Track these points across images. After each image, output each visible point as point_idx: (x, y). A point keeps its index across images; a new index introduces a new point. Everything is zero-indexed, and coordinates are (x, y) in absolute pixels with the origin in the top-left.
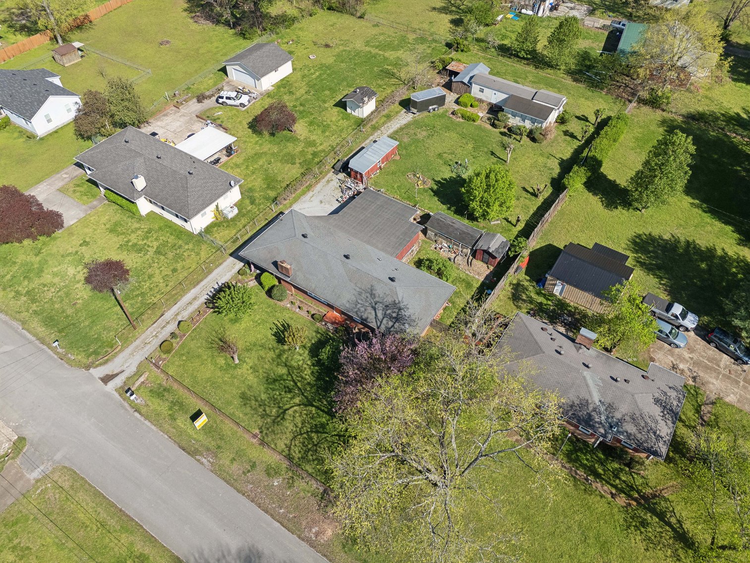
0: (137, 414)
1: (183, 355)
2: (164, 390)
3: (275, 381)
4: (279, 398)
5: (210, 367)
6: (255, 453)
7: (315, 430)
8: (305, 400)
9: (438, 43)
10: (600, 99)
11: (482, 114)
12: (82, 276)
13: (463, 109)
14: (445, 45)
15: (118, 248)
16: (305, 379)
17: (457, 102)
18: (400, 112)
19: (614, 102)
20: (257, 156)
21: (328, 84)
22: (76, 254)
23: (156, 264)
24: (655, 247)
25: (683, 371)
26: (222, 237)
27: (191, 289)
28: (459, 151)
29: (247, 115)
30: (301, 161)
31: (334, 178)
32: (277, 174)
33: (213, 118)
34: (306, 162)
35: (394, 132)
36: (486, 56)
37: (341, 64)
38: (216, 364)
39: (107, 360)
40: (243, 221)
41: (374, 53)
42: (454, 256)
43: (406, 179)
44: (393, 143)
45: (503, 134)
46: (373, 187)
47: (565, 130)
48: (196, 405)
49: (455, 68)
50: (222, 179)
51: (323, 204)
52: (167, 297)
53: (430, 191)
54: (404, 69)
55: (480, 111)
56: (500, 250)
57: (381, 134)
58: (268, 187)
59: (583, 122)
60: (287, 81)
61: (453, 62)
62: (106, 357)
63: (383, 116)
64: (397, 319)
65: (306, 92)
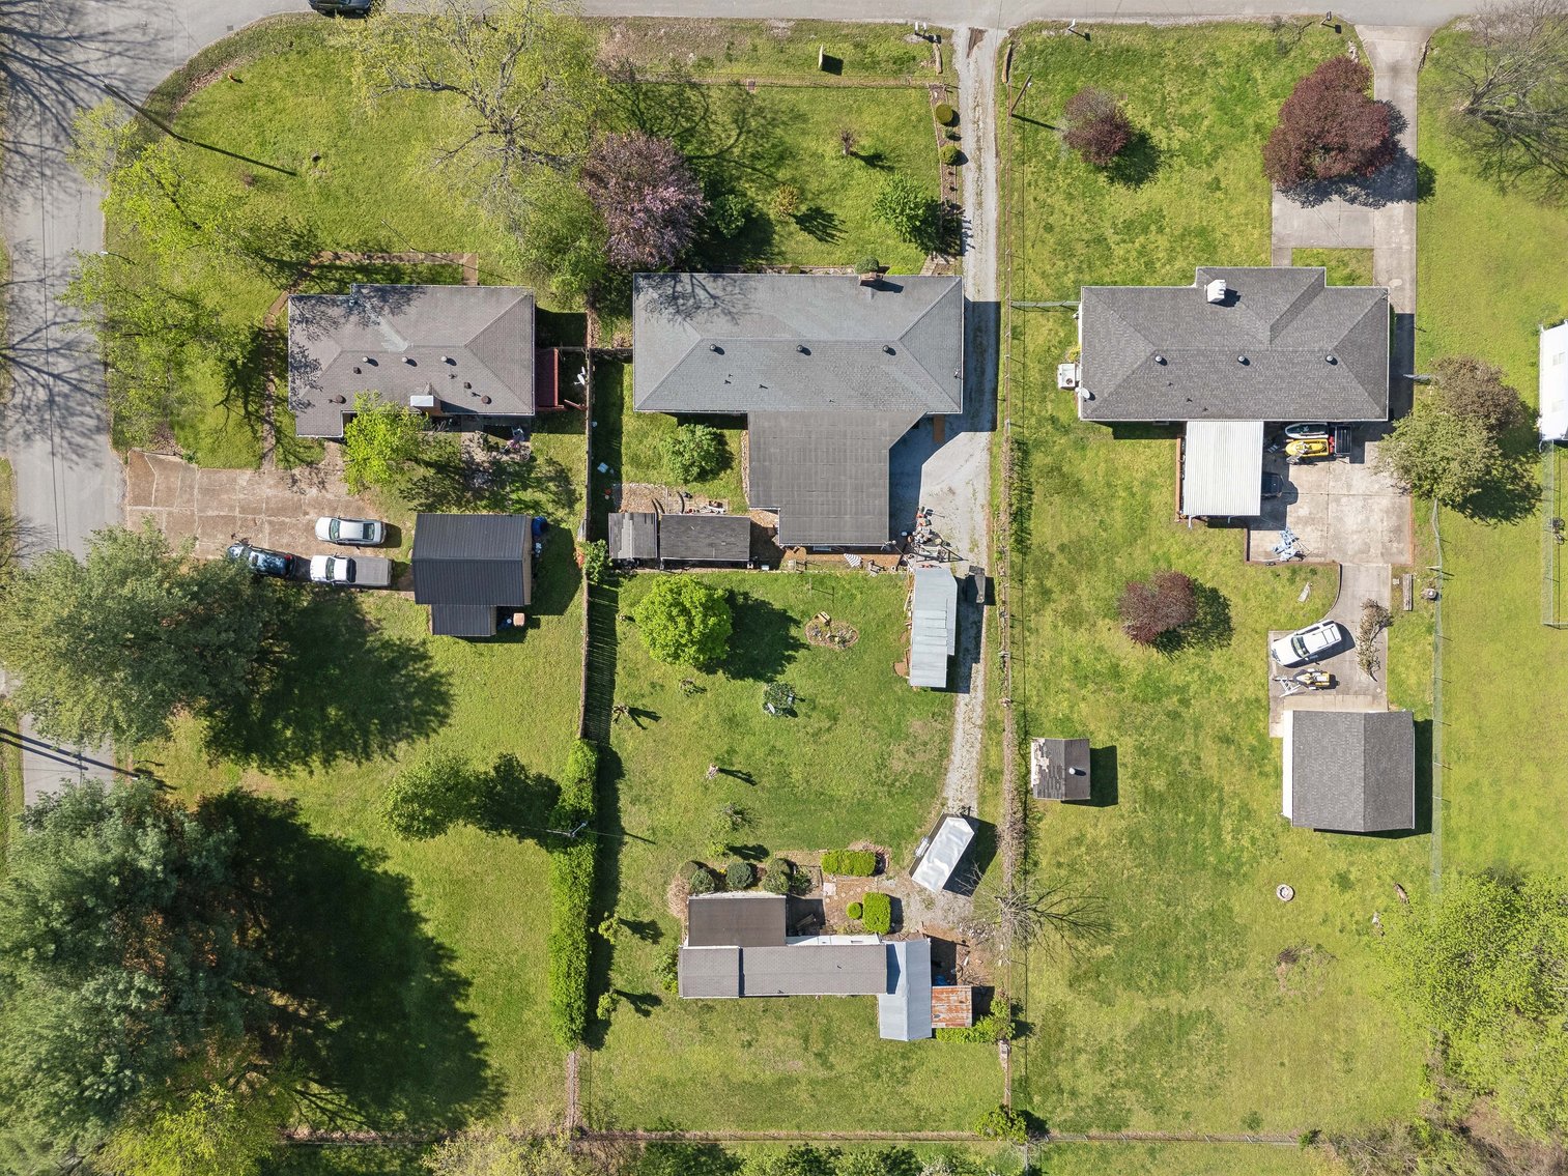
0: (901, 21)
1: (919, 121)
2: (900, 70)
3: (782, 158)
4: (760, 142)
5: (872, 127)
6: (737, 70)
7: (691, 132)
8: (727, 157)
9: (1065, 1121)
10: (638, 1101)
11: (827, 891)
12: (1159, 137)
13: (870, 888)
14: (1044, 1122)
15: (1161, 210)
16: (747, 181)
17: (895, 903)
18: (979, 804)
19: (608, 1106)
20: (1138, 529)
21: (1180, 815)
22: (1206, 161)
23: (1083, 220)
24: (412, 710)
25: (311, 485)
26: (1039, 326)
27: (999, 216)
28: (808, 750)
29: (1250, 621)
30: (1055, 563)
31: (971, 556)
32: (1070, 507)
33: (1303, 576)
34: (1045, 565)
35: (952, 735)
36: (935, 1133)
37: (1207, 905)
38: (868, 134)
39: (1001, 56)
40: (1034, 375)
41: (1173, 992)
42: (687, 509)
43: (853, 623)
44: (918, 677)
45: (761, 852)
46: (893, 572)
47: (661, 939)
48: (847, 78)
49: (953, 998)
50: (1111, 394)
51: (946, 490)
52: (1018, 184)
53: (797, 617)
54: (1066, 963)
55: (836, 898)
56: (616, 529)
57: (970, 718)
58: (1059, 469)
59: (640, 992)
60: (1267, 775)
61: (970, 1020)
62: (1008, 58)
63: (1002, 772)
64: (674, 298)
65: (1199, 758)
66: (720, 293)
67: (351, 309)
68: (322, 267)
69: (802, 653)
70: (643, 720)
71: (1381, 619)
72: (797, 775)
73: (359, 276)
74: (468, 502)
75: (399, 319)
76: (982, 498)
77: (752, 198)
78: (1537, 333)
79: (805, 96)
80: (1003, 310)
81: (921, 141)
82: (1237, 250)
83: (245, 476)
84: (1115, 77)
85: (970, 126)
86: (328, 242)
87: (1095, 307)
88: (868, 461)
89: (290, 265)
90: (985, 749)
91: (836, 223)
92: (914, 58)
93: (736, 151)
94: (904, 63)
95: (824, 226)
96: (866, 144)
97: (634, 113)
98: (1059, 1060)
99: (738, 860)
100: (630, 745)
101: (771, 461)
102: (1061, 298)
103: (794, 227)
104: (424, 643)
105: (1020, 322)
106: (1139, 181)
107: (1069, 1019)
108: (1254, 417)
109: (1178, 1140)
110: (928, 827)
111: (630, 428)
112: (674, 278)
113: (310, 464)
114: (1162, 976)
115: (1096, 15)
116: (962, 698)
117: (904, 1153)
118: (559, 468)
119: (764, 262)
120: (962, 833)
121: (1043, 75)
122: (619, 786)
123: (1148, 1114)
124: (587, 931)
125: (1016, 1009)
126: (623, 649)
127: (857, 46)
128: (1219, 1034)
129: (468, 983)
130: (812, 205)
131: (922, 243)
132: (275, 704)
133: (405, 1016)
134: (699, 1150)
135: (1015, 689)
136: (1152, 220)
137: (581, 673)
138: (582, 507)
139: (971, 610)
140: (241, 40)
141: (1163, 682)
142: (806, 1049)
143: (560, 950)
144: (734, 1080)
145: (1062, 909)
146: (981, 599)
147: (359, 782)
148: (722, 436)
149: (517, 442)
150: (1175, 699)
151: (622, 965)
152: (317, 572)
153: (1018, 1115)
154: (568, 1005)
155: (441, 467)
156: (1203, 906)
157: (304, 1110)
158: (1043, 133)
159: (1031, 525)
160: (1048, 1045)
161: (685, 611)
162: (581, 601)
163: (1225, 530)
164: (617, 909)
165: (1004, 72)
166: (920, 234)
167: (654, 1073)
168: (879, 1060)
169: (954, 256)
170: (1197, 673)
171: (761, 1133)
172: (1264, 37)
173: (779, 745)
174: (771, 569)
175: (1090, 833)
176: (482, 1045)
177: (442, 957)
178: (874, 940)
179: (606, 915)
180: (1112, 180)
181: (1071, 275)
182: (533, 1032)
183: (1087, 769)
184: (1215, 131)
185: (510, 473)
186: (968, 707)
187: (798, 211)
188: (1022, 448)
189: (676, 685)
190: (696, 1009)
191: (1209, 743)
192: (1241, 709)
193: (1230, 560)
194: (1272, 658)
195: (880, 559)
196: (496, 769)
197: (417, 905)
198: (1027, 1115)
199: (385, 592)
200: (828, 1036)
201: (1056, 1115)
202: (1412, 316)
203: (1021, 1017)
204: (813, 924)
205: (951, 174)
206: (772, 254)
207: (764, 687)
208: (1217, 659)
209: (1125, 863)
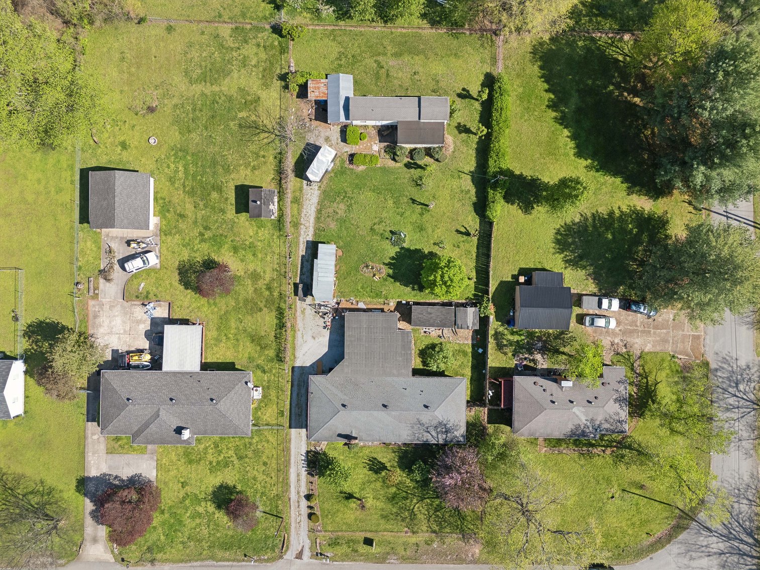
0: (335, 563)
1: (327, 515)
2: (336, 540)
3: (393, 498)
4: (403, 505)
5: (350, 513)
6: (414, 539)
7: (436, 510)
8: (419, 498)
9: (262, 32)
10: (468, 47)
11: (377, 147)
12: (211, 508)
13: (356, 147)
14: (272, 32)
15: (211, 472)
16: (410, 486)
17: (344, 139)
18: (303, 187)
19: (482, 45)
20: (224, 319)
21: (204, 179)
22: (188, 496)
23: (248, 468)
24: (572, 237)
25: (618, 344)
26: (270, 417)
27: (289, 470)
28: (384, 215)
29: (169, 273)
30: (264, 303)
31: (305, 306)
32: (256, 330)
33: (142, 295)
34: (269, 302)
35: (315, 220)
36: (326, 28)
37: (192, 136)
38: (352, 509)
39: (287, 546)
40: (273, 393)
41: (209, 94)
42: (441, 331)
43: (362, 275)
44: (332, 249)
45: (408, 166)
46: (342, 299)
47: (456, 125)
48: (361, 536)
49: (317, 94)
50: (237, 384)
51: (316, 339)
52: (280, 485)
53: (389, 278)
54: (261, 109)
55: (372, 143)
56: (475, 321)
57: (306, 228)
58: (262, 348)
59: (467, 100)
60: (161, 198)
61: (309, 82)
62: (284, 545)
63: (291, 202)
64: (447, 432)
65: (195, 207)
66: (426, 434)
67: (599, 427)
68: (611, 447)
69: (388, 261)
70: (463, 230)
71: (104, 274)
72: (390, 203)
73: (594, 442)
74: (544, 335)
75: (577, 422)
76: (299, 334)
77: (408, 478)
78: (25, 412)
79: (382, 527)
80: (288, 425)
81: (326, 506)
82: (174, 453)
83: (648, 348)
84: (232, 537)
85: (302, 513)
86: (608, 458)
87: (244, 426)
88: (354, 353)
89: (626, 447)
90: (299, 214)
91: (368, 467)
92: (329, 545)
93: (415, 501)
94: (334, 543)
95: (374, 465)
96: (353, 504)
97: (463, 519)
98: (265, 62)
99: (419, 162)
100: (470, 218)
101: (401, 354)
102: (260, 431)
103: (388, 465)
104: (566, 268)
105: (280, 419)
106: (221, 486)
107: (260, 82)
108: (167, 373)
109: (207, 21)
110: (327, 176)
111: (467, 369)
112: (446, 441)
113: (618, 354)
114: (214, 102)
115: (242, 566)
116: (310, 238)
117: (340, 19)
118: (501, 351)
119: (403, 448)
120: (312, 173)
121: (267, 537)
122: (475, 199)
123: (222, 34)
124: (492, 130)
125: (286, 87)
126: (472, 264)
127: (357, 551)
128: (186, 72)
129: (548, 106)
130: (379, 475)
131: (326, 457)
132: (637, 241)
133: (578, 91)
134: (440, 23)
135: (284, 242)
136: (214, 468)
137: (493, 253)
138: (491, 332)
139: (305, 281)
140: (646, 553)
141: (212, 245)
142: (388, 70)
143: (505, 121)
144: (422, 56)
145: (263, 135)
146: (301, 286)
147: (598, 203)
148: (424, 365)
149: (521, 363)
150: (206, 236)
151: (475, 113)
152: (616, 303)
153: (286, 36)
154: (502, 95)
155: (557, 352)
156: (193, 135)
157: (626, 47)
158: (267, 510)
159: (275, 321)
160: (270, 70)
161: (445, 283)
162: (493, 287)
163: (181, 317)
164: (477, 140)
165: (286, 539)
166: (327, 461)
167: (460, 61)
168: (353, 64)
169: (311, 451)
170: (195, 249)
171: (410, 30)
172: (159, 556)
173: (399, 217)
174: (401, 301)
175: (248, 172)
176: (542, 77)
177: (560, 119)
178: (355, 123)
179: (483, 138)
180: (234, 487)
181: (254, 441)
182: (518, 82)
183: (251, 204)
184: (184, 511)
185: (525, 348)
186: (307, 234)
187: (386, 472)
188: (279, 358)
189: (448, 246)
190: (440, 91)
191: (190, 215)
192: (174, 231)
193: (178, 303)
194: (158, 255)
195: (349, 306)
196: (533, 208)
197: (572, 144)
198: (281, 36)
199: (584, 293)
200: (377, 77)
201: (266, 35)
202: (88, 421)
203: (283, 83)
204: (384, 131)
205: (312, 490)
206: (399, 452)
207: (405, 245)
208: (185, 255)
209: (232, 157)
